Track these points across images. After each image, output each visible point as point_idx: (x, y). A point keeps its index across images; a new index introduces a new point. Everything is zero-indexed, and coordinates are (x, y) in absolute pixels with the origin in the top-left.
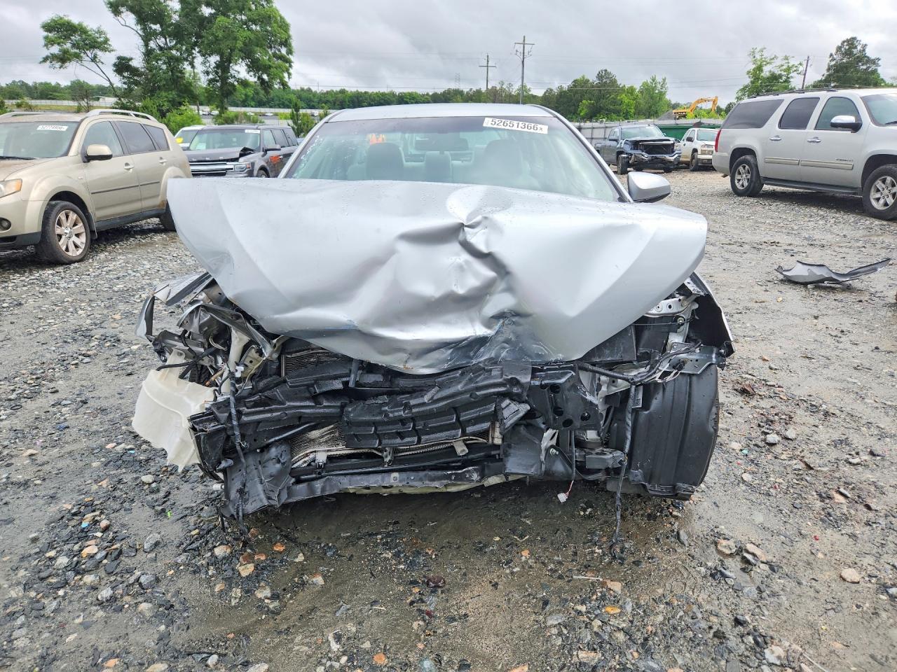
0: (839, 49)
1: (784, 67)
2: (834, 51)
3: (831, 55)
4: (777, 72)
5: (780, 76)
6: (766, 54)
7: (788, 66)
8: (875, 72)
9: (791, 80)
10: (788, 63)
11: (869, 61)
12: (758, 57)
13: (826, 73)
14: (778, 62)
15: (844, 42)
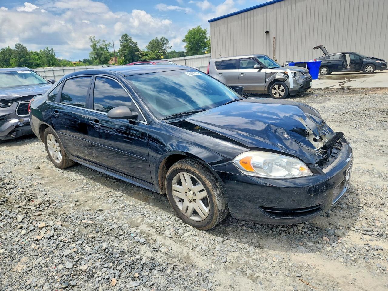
0: (122, 38)
1: (104, 44)
2: (121, 40)
3: (120, 41)
4: (103, 46)
5: (104, 48)
6: (96, 39)
7: (106, 44)
8: (137, 47)
9: (108, 49)
10: (105, 43)
11: (133, 43)
12: (93, 40)
13: (121, 48)
14: (101, 42)
15: (123, 35)
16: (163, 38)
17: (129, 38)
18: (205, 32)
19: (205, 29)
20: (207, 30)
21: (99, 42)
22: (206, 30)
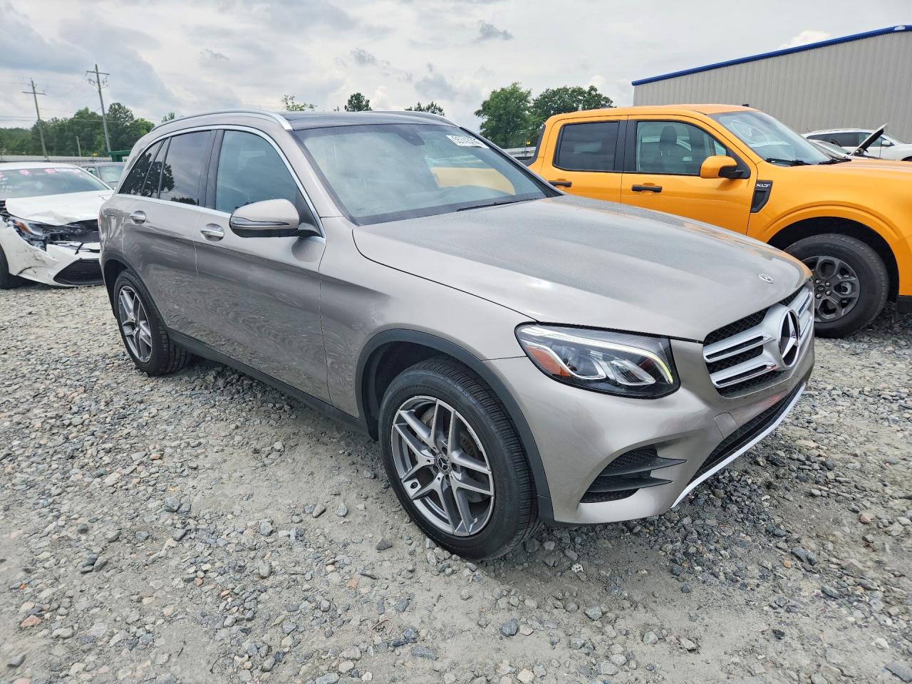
16: (432, 105)
17: (364, 103)
18: (527, 96)
19: (528, 90)
20: (532, 91)
21: (303, 108)
22: (529, 92)
